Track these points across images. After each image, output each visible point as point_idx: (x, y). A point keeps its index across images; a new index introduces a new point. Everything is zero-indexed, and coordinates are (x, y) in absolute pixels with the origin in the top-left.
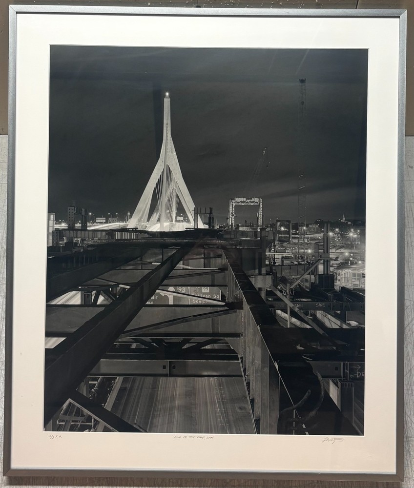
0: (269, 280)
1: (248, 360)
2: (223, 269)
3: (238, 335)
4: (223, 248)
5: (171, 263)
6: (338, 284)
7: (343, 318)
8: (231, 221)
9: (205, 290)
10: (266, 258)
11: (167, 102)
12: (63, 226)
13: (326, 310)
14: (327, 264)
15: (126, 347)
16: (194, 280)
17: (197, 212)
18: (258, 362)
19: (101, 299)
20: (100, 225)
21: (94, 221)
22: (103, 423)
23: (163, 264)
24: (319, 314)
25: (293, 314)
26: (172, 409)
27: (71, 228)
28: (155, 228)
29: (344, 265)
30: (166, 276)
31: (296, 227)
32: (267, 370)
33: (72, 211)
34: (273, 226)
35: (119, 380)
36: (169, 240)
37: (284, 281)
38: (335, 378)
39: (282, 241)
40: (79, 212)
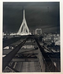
0: (43, 44)
1: (39, 59)
2: (35, 42)
3: (37, 54)
4: (35, 38)
6: (55, 44)
7: (56, 50)
8: (36, 33)
9: (31, 46)
10: (42, 40)
11: (24, 12)
12: (5, 34)
14: (53, 41)
15: (17, 57)
16: (29, 44)
17: (29, 31)
18: (41, 59)
19: (12, 48)
20: (12, 34)
21: (11, 33)
22: (13, 71)
23: (24, 41)
24: (52, 50)
25: (47, 50)
26: (26, 68)
27: (7, 35)
28: (22, 35)
29: (56, 41)
30: (24, 44)
31: (48, 34)
32: (43, 60)
33: (7, 32)
34: (43, 34)
35: (16, 63)
36: (25, 37)
37: (46, 44)
38: (55, 61)
39: (45, 37)
40: (8, 32)
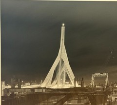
4: (88, 95)
8: (92, 83)
10: (107, 99)
11: (63, 29)
12: (9, 87)
17: (75, 80)
20: (28, 86)
21: (24, 84)
23: (58, 102)
27: (13, 88)
28: (55, 87)
33: (13, 80)
34: (113, 85)
36: (61, 92)
39: (116, 91)
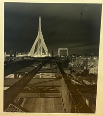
0: (69, 71)
1: (63, 93)
2: (56, 68)
3: (60, 86)
4: (56, 62)
5: (41, 66)
6: (90, 72)
7: (91, 82)
9: (51, 74)
11: (40, 20)
13: (86, 80)
14: (87, 67)
15: (27, 90)
16: (47, 71)
17: (48, 52)
18: (66, 94)
19: (20, 76)
21: (18, 54)
22: (20, 110)
23: (38, 66)
24: (84, 81)
25: (76, 81)
26: (40, 107)
27: (11, 56)
29: (92, 67)
30: (39, 70)
31: (78, 56)
32: (68, 96)
34: (71, 56)
35: (25, 98)
36: (40, 60)
37: (74, 71)
38: (88, 98)
39: (74, 60)
40: (13, 52)
